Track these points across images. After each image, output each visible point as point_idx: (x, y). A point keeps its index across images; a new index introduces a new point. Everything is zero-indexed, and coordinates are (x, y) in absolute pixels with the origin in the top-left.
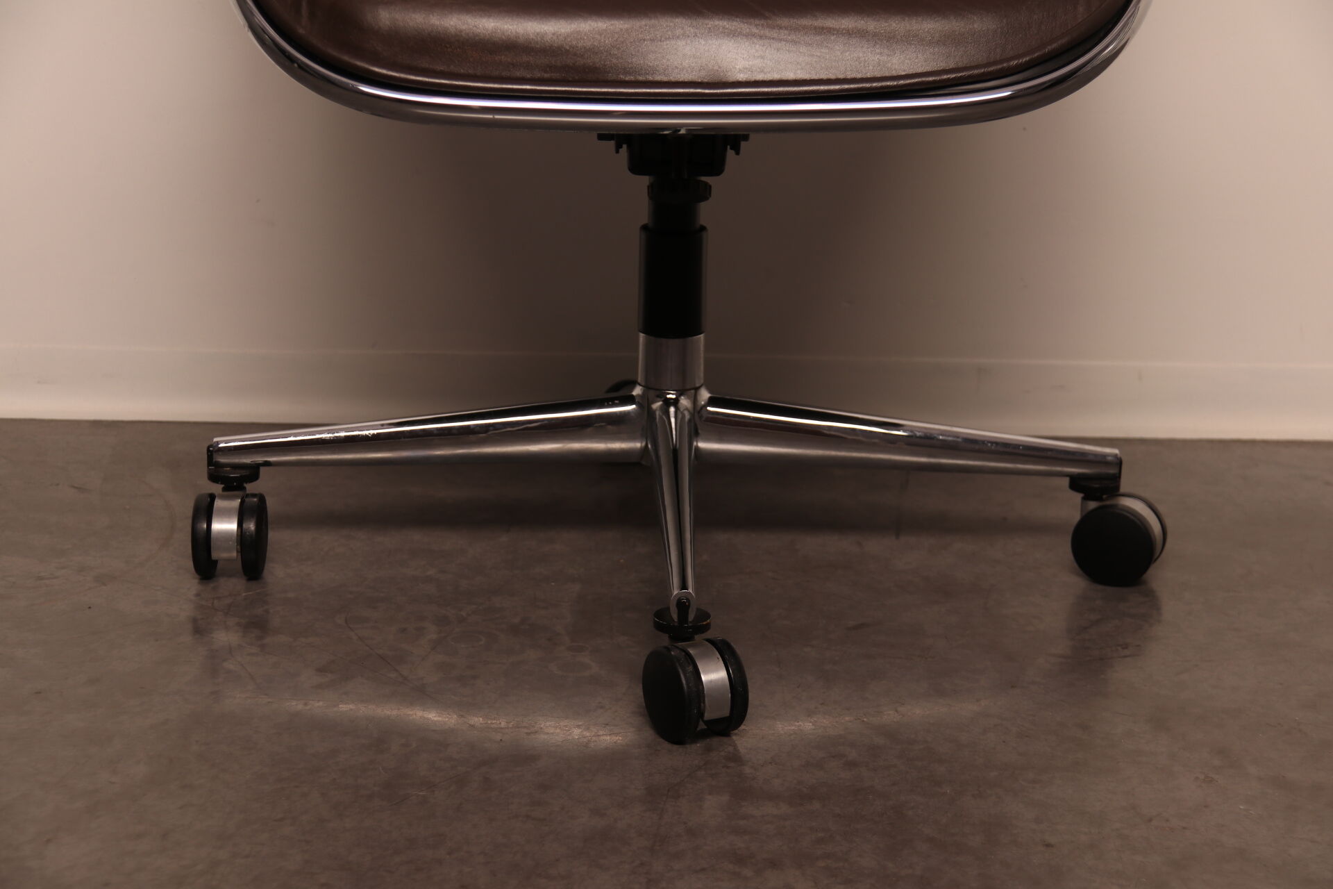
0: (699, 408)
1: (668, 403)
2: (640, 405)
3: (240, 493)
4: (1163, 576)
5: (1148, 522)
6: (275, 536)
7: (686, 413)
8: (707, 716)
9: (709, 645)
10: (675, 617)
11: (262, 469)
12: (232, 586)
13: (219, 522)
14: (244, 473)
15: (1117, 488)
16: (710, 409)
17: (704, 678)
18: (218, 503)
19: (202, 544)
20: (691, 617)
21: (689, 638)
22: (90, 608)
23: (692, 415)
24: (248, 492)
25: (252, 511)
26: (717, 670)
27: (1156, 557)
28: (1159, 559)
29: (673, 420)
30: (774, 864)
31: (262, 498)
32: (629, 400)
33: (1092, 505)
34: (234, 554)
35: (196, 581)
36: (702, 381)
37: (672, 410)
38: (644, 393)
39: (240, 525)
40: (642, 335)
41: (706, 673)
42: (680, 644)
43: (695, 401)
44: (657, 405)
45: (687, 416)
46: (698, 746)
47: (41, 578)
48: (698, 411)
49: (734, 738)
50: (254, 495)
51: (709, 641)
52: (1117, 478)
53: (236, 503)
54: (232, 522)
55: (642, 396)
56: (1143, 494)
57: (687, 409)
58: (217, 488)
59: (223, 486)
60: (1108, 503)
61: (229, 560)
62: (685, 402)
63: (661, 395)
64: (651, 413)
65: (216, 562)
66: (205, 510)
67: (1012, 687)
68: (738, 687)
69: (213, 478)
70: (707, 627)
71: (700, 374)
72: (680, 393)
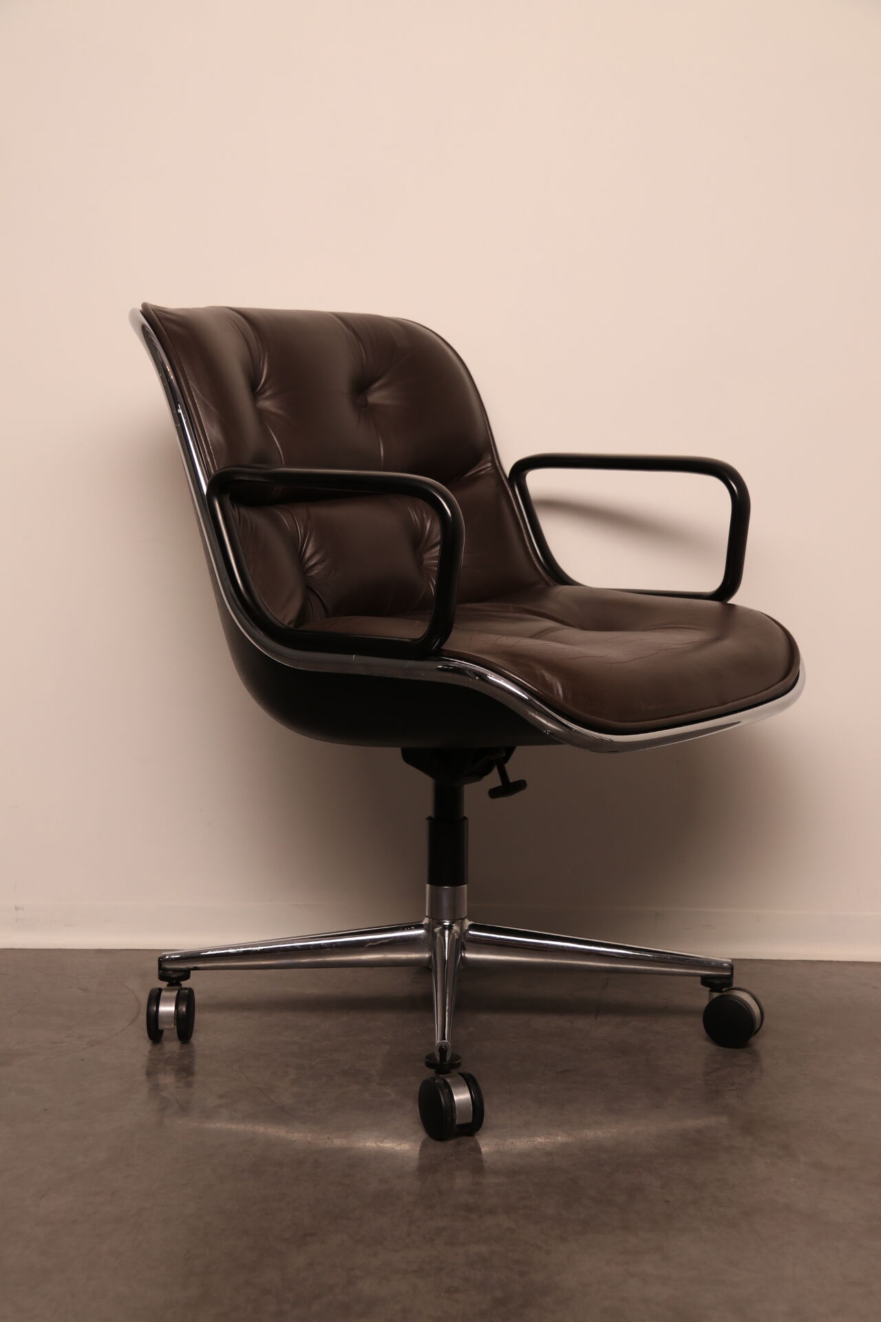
0: (464, 931)
1: (444, 928)
2: (427, 930)
3: (177, 987)
4: (762, 1042)
5: (750, 1006)
6: (199, 1017)
7: (456, 934)
8: (458, 1122)
9: (460, 1077)
10: (438, 1058)
11: (192, 972)
12: (172, 1046)
13: (165, 1006)
14: (181, 974)
15: (731, 984)
16: (471, 932)
17: (456, 1098)
18: (164, 994)
19: (153, 1020)
20: (448, 1058)
21: (447, 1072)
22: (82, 1060)
23: (460, 937)
24: (183, 986)
25: (186, 999)
26: (464, 1093)
27: (756, 1029)
28: (760, 1032)
29: (447, 939)
30: (491, 1212)
31: (191, 991)
32: (419, 927)
33: (716, 995)
34: (173, 1026)
35: (150, 1044)
36: (466, 914)
37: (447, 932)
38: (430, 922)
39: (177, 1007)
40: (428, 886)
41: (456, 1095)
42: (441, 1076)
43: (461, 927)
44: (437, 930)
45: (456, 937)
46: (452, 1143)
47: (55, 1043)
48: (463, 933)
49: (476, 1137)
50: (186, 989)
51: (461, 1074)
52: (731, 977)
53: (175, 994)
54: (171, 1006)
55: (428, 925)
56: (748, 989)
57: (456, 932)
58: (164, 984)
59: (167, 983)
60: (725, 993)
61: (170, 1029)
62: (455, 928)
63: (441, 923)
64: (434, 935)
65: (162, 1031)
66: (155, 998)
67: (658, 1108)
68: (478, 1104)
69: (162, 978)
70: (459, 1065)
71: (465, 912)
72: (452, 922)
